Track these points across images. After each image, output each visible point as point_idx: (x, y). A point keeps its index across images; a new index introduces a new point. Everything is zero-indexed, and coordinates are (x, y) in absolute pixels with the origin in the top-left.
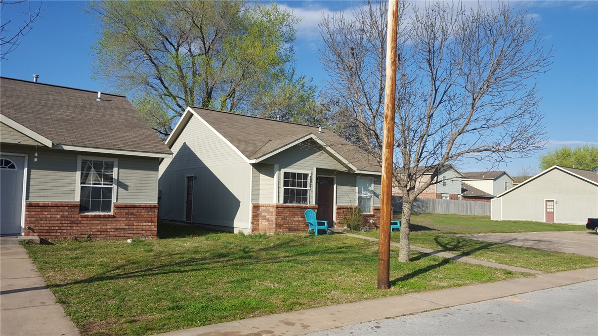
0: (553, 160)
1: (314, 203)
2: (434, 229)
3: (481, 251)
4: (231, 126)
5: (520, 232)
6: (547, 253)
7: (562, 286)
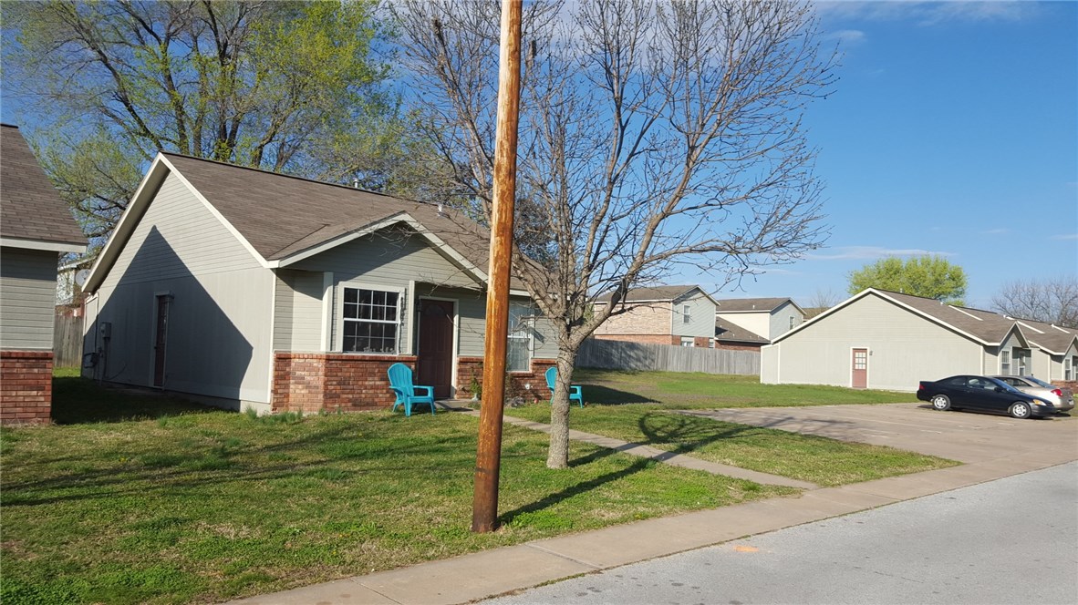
0: (871, 280)
1: (411, 353)
2: (653, 401)
3: (716, 443)
4: (247, 194)
5: (804, 405)
6: (837, 446)
7: (846, 515)
